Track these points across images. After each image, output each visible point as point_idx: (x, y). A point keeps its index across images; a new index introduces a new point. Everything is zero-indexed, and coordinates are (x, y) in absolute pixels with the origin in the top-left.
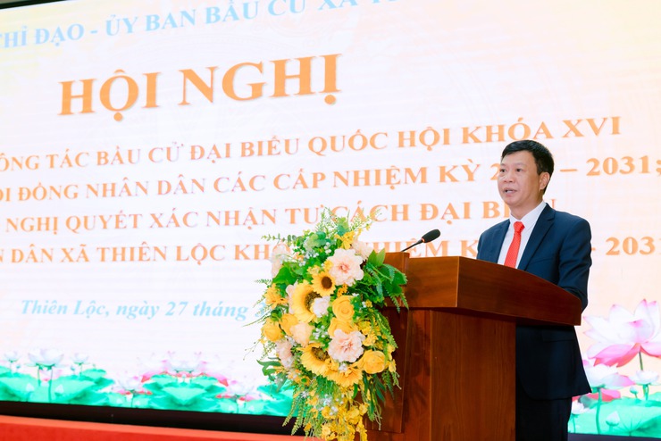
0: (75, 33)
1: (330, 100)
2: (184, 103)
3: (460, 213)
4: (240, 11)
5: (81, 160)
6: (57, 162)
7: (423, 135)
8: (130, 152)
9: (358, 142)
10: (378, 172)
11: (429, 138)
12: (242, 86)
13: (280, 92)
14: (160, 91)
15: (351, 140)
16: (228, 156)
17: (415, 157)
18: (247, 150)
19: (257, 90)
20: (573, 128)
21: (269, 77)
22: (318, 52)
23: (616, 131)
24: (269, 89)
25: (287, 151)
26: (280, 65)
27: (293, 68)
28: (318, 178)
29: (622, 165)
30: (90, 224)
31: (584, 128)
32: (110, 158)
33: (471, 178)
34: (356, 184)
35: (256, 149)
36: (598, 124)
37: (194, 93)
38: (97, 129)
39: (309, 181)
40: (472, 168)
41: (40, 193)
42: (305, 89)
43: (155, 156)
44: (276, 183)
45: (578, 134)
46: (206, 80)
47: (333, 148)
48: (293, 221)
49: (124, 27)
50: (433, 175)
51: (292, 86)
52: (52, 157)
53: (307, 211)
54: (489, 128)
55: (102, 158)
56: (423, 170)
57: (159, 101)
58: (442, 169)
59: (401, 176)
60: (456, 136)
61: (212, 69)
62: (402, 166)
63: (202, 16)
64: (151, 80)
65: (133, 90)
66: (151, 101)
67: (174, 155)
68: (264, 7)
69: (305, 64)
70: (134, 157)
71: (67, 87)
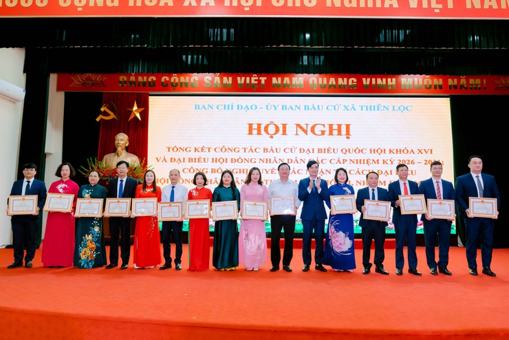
0: (254, 107)
1: (348, 138)
2: (297, 134)
3: (389, 173)
4: (317, 108)
5: (257, 150)
6: (247, 151)
7: (377, 150)
8: (276, 149)
9: (357, 151)
10: (364, 160)
11: (379, 151)
12: (318, 130)
13: (331, 134)
14: (287, 129)
15: (355, 151)
16: (313, 152)
17: (375, 156)
18: (320, 151)
19: (323, 133)
20: (420, 151)
21: (327, 129)
22: (344, 123)
23: (431, 153)
24: (327, 132)
25: (334, 152)
26: (331, 126)
27: (335, 127)
28: (344, 161)
31: (423, 151)
32: (269, 150)
33: (392, 163)
34: (357, 163)
35: (323, 151)
36: (427, 151)
37: (300, 131)
38: (263, 140)
39: (342, 162)
40: (392, 161)
41: (240, 161)
42: (339, 134)
43: (286, 150)
44: (330, 161)
45: (422, 153)
46: (305, 127)
47: (349, 152)
49: (273, 108)
50: (381, 162)
51: (335, 132)
52: (245, 149)
54: (397, 150)
55: (265, 150)
56: (378, 160)
57: (287, 133)
58: (383, 160)
59: (371, 162)
60: (387, 151)
61: (307, 125)
62: (371, 159)
63: (302, 108)
64: (284, 126)
65: (277, 129)
66: (284, 133)
67: (293, 151)
68: (325, 107)
69: (339, 126)
70: (278, 151)
71: (251, 125)
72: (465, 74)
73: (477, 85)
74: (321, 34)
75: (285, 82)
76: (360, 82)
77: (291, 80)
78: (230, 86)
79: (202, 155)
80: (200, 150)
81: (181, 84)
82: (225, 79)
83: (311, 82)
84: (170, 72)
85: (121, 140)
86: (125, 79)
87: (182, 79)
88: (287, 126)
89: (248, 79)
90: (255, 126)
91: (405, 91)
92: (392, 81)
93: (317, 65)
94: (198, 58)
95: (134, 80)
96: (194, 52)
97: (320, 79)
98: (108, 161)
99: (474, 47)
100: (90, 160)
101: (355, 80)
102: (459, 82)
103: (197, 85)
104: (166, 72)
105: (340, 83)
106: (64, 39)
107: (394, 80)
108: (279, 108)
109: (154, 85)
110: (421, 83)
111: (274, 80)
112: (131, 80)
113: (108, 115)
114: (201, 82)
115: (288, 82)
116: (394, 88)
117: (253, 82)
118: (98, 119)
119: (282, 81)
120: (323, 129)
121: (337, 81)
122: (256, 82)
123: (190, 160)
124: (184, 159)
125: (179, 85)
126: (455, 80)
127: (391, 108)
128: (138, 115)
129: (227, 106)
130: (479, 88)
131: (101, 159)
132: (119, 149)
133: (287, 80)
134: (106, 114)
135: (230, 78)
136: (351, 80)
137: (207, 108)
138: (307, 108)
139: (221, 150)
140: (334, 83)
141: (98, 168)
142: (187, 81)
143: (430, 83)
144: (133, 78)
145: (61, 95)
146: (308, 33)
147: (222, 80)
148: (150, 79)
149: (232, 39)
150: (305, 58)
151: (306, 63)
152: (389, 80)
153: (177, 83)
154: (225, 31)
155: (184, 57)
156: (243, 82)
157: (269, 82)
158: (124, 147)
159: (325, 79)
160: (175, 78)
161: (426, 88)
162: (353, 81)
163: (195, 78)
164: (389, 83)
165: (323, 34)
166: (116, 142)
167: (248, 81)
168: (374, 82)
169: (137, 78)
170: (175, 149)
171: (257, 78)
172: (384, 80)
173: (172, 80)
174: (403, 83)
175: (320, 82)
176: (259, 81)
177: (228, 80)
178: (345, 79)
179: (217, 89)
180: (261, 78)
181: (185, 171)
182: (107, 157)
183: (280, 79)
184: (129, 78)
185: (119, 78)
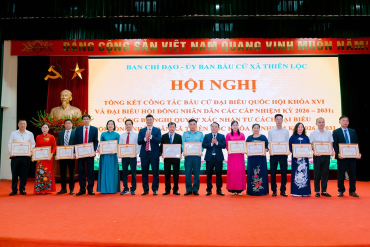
0: (176, 67)
1: (254, 91)
2: (212, 89)
3: (289, 120)
4: (228, 67)
5: (179, 102)
6: (171, 103)
7: (278, 101)
8: (195, 101)
9: (262, 102)
10: (267, 110)
11: (280, 102)
12: (229, 85)
13: (240, 88)
14: (204, 85)
15: (260, 102)
16: (225, 103)
18: (231, 102)
19: (233, 87)
20: (314, 102)
21: (237, 84)
22: (250, 79)
23: (323, 103)
24: (237, 87)
25: (243, 103)
26: (240, 82)
27: (243, 82)
28: (251, 110)
29: (325, 110)
30: (183, 121)
31: (316, 102)
32: (189, 103)
33: (291, 112)
34: (262, 112)
35: (234, 102)
36: (319, 101)
37: (214, 86)
38: (184, 94)
39: (249, 111)
40: (291, 109)
41: (165, 111)
42: (247, 88)
43: (203, 102)
44: (240, 111)
45: (315, 103)
46: (218, 83)
47: (255, 103)
48: (245, 121)
49: (192, 67)
51: (243, 87)
52: (169, 101)
53: (249, 118)
54: (295, 101)
55: (186, 102)
56: (279, 110)
57: (204, 88)
58: (284, 109)
59: (274, 111)
60: (287, 102)
61: (220, 81)
62: (274, 108)
63: (216, 67)
64: (201, 82)
65: (195, 85)
66: (201, 88)
67: (209, 103)
68: (235, 67)
69: (247, 81)
70: (197, 103)
71: (173, 82)
72: (351, 38)
73: (361, 46)
74: (229, 5)
75: (201, 46)
76: (263, 45)
77: (206, 44)
78: (155, 50)
79: (134, 107)
80: (132, 103)
81: (115, 48)
82: (152, 43)
83: (223, 46)
84: (106, 38)
85: (66, 96)
86: (69, 44)
87: (116, 44)
88: (204, 82)
89: (171, 43)
90: (177, 83)
91: (301, 52)
92: (290, 44)
93: (227, 31)
94: (128, 26)
95: (76, 45)
96: (124, 21)
97: (231, 43)
98: (55, 113)
99: (355, 14)
100: (40, 113)
101: (259, 43)
102: (346, 43)
103: (128, 49)
104: (101, 39)
105: (247, 46)
106: (14, 11)
107: (292, 42)
108: (197, 68)
109: (92, 50)
110: (314, 45)
111: (192, 44)
112: (73, 45)
113: (55, 75)
114: (132, 46)
115: (204, 46)
116: (292, 49)
117: (175, 46)
118: (46, 79)
119: (199, 44)
120: (233, 84)
121: (244, 44)
122: (178, 46)
123: (124, 111)
124: (119, 110)
125: (113, 49)
126: (343, 42)
127: (289, 66)
128: (80, 75)
129: (154, 66)
130: (363, 49)
131: (49, 112)
132: (64, 103)
133: (203, 44)
134: (52, 74)
135: (156, 43)
136: (256, 43)
137: (137, 67)
138: (220, 67)
139: (149, 103)
140: (242, 46)
141: (47, 119)
142: (120, 45)
143: (322, 45)
144: (74, 44)
145: (15, 59)
146: (218, 4)
147: (149, 45)
148: (89, 45)
149: (155, 10)
150: (217, 25)
151: (217, 29)
152: (288, 43)
153: (112, 48)
154: (148, 3)
155: (116, 25)
156: (166, 46)
157: (188, 45)
158: (68, 101)
159: (235, 43)
160: (110, 44)
161: (319, 49)
162: (257, 44)
163: (127, 43)
164: (288, 45)
165: (230, 5)
166: (62, 97)
167: (171, 46)
168: (275, 45)
169: (78, 44)
170: (111, 103)
171: (178, 43)
172: (284, 43)
173: (108, 45)
174: (299, 45)
175: (231, 46)
176: (180, 45)
177: (154, 45)
178: (252, 43)
179: (145, 52)
180: (181, 43)
181: (120, 120)
182: (54, 110)
183: (197, 43)
184: (71, 44)
185: (63, 44)
